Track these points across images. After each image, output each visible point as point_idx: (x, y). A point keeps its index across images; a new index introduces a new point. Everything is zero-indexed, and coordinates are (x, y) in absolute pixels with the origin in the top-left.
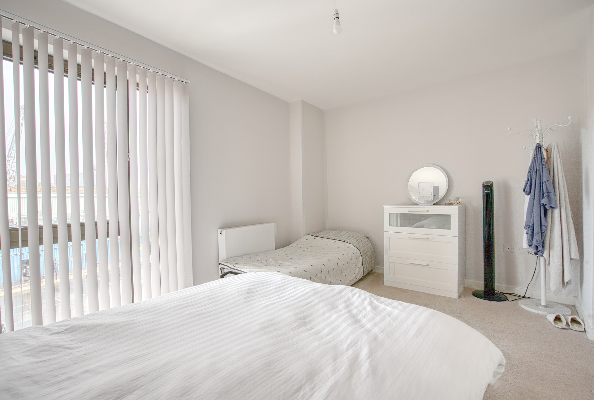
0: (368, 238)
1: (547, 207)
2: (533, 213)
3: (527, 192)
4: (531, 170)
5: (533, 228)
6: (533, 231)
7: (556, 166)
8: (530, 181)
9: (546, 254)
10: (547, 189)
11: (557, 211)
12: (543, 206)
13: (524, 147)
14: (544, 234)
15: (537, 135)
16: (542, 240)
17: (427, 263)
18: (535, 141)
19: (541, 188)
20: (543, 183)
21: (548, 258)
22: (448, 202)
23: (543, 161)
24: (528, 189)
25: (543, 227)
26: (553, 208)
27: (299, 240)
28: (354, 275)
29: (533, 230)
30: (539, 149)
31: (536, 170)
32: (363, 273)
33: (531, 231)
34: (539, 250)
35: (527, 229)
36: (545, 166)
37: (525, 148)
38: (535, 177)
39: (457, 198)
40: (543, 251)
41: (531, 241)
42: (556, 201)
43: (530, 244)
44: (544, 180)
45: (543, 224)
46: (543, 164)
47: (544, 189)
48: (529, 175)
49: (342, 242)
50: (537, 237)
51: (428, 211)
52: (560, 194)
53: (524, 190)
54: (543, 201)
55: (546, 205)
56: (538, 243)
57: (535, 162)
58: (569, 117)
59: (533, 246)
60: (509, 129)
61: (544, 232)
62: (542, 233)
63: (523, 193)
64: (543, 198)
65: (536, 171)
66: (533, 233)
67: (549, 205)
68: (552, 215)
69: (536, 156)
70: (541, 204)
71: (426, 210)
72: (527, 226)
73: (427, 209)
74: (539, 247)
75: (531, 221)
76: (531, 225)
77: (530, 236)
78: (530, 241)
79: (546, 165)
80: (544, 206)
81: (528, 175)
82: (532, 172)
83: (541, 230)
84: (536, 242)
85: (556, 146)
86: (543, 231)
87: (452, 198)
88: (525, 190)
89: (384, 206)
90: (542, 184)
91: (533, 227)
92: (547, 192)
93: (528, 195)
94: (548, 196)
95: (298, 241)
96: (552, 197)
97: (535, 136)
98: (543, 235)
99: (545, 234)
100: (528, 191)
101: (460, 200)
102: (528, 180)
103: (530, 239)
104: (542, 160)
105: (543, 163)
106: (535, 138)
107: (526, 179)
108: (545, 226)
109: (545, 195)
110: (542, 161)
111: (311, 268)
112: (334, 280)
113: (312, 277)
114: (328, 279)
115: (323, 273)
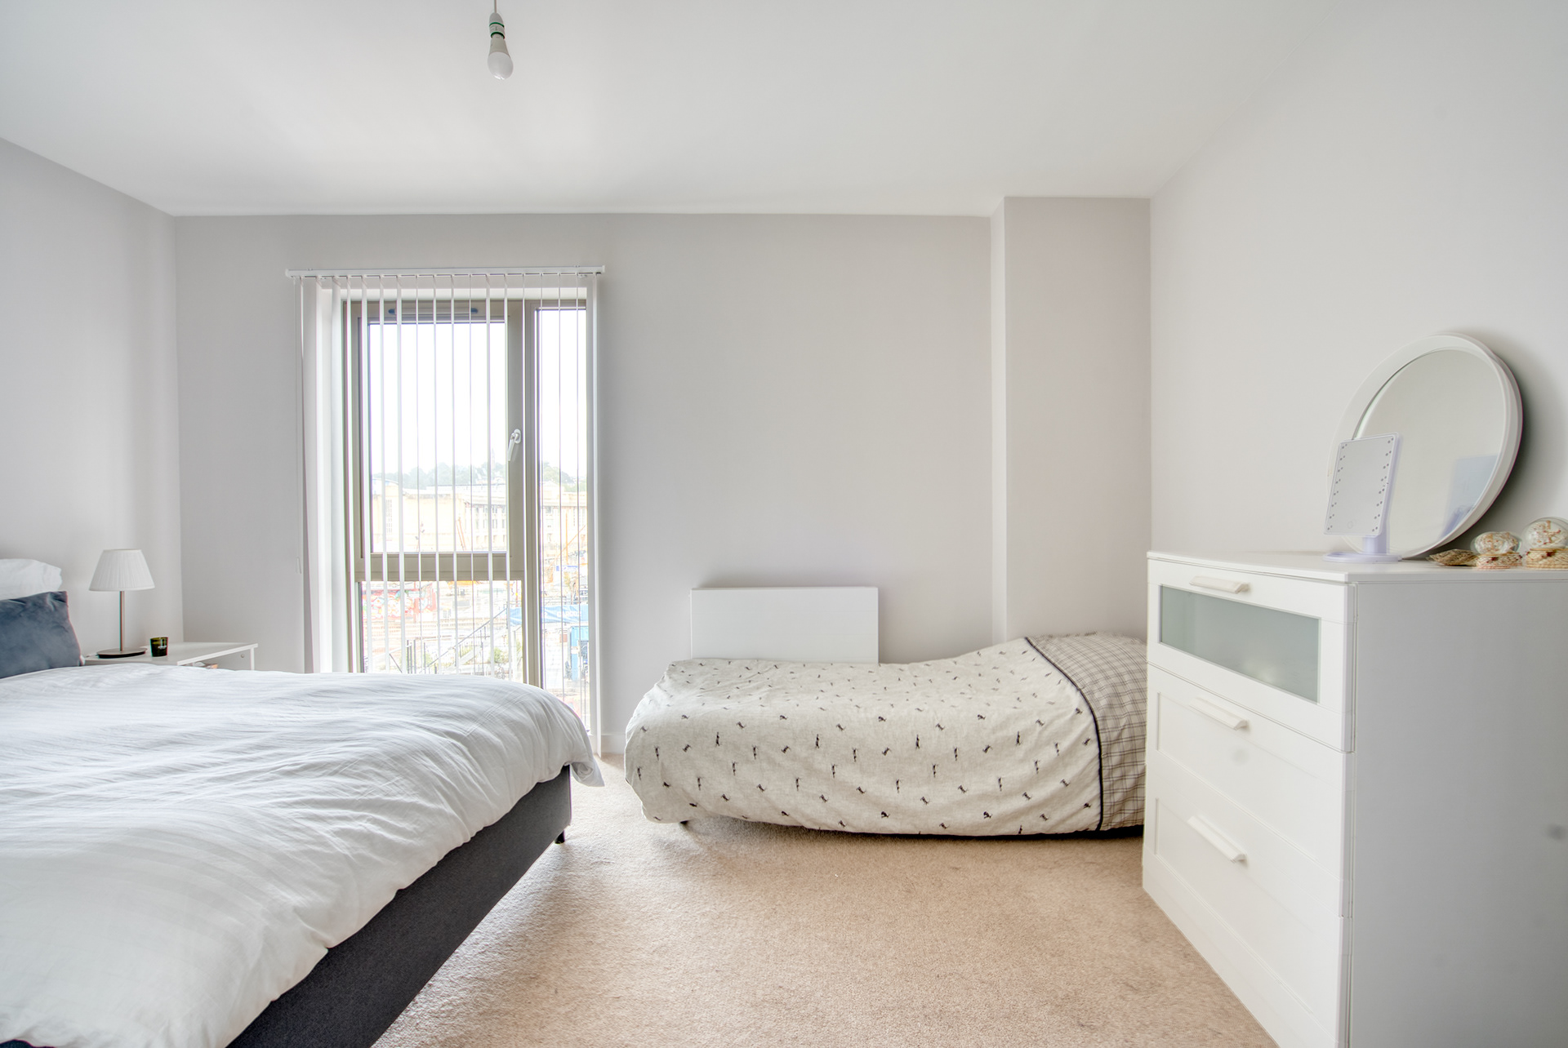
27: (979, 651)
32: (1096, 812)
51: (1244, 589)
71: (1238, 583)
111: (772, 724)
112: (880, 788)
113: (763, 748)
114: (850, 775)
115: (822, 749)
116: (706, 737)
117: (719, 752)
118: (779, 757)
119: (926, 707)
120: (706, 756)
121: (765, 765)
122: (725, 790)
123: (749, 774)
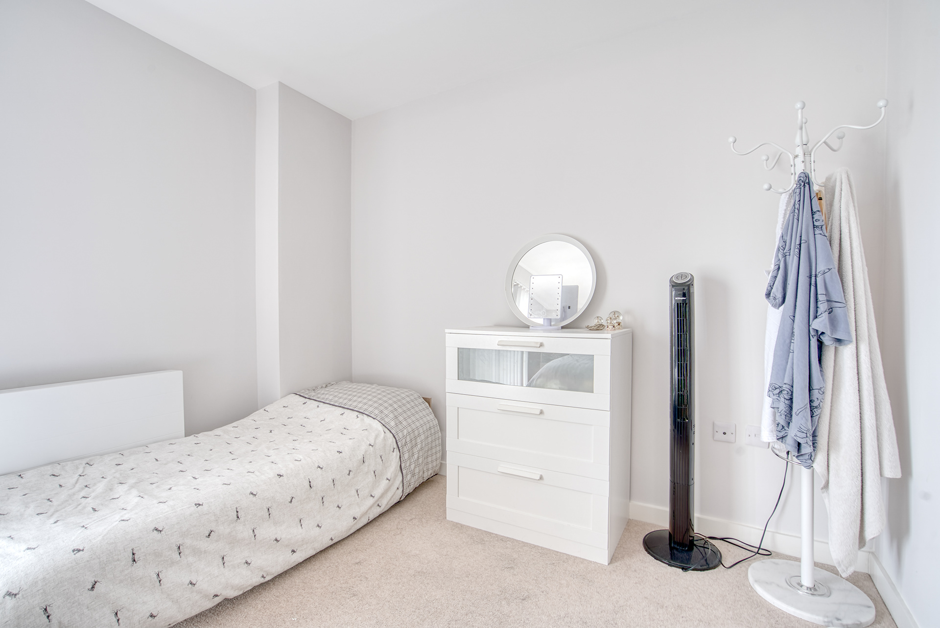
0: (427, 400)
1: (826, 340)
2: (791, 354)
3: (775, 298)
4: (785, 242)
5: (792, 395)
6: (792, 402)
7: (847, 231)
8: (782, 270)
9: (819, 463)
10: (827, 294)
11: (847, 352)
12: (815, 338)
13: (766, 186)
14: (817, 412)
15: (796, 156)
16: (812, 427)
17: (540, 473)
18: (793, 172)
19: (813, 288)
20: (816, 276)
21: (826, 474)
22: (594, 322)
23: (816, 217)
24: (777, 291)
25: (815, 393)
26: (839, 341)
27: (265, 408)
28: (371, 501)
29: (791, 399)
30: (807, 186)
31: (798, 243)
32: (401, 489)
33: (787, 402)
34: (803, 451)
35: (775, 397)
36: (821, 232)
37: (770, 188)
38: (796, 259)
39: (615, 313)
40: (813, 454)
41: (783, 427)
42: (847, 324)
43: (781, 435)
44: (821, 267)
45: (816, 385)
46: (817, 227)
47: (819, 292)
48: (780, 256)
49: (357, 413)
50: (800, 419)
51: (541, 345)
52: (858, 306)
53: (768, 295)
54: (816, 325)
55: (823, 333)
56: (804, 435)
57: (795, 221)
58: (881, 103)
59: (789, 440)
60: (731, 140)
61: (816, 407)
62: (812, 409)
63: (766, 301)
64: (816, 317)
65: (800, 244)
66: (791, 407)
67: (832, 335)
68: (835, 361)
69: (797, 206)
70: (812, 333)
71: (537, 343)
72: (776, 390)
73: (540, 340)
74: (803, 445)
75: (786, 375)
76: (787, 386)
77: (783, 417)
78: (780, 427)
79: (824, 227)
80: (819, 335)
81: (777, 256)
82: (787, 248)
83: (811, 401)
84: (799, 434)
85: (845, 181)
86: (815, 404)
87: (603, 313)
88: (771, 295)
89: (447, 331)
90: (813, 279)
91: (792, 392)
92: (828, 301)
93: (778, 308)
94: (831, 311)
95: (262, 411)
96: (838, 311)
97: (791, 157)
98: (815, 414)
99: (819, 411)
100: (779, 296)
101: (621, 318)
102: (779, 268)
103: (782, 421)
104: (813, 215)
105: (816, 223)
106: (792, 164)
107: (772, 267)
108: (820, 389)
109: (823, 307)
110: (813, 218)
111: (191, 515)
112: (290, 532)
113: (188, 542)
114: (267, 531)
115: (242, 519)
116: (118, 560)
117: (139, 570)
118: (204, 544)
119: (301, 457)
120: (121, 582)
121: (191, 559)
122: (151, 608)
123: (175, 577)
